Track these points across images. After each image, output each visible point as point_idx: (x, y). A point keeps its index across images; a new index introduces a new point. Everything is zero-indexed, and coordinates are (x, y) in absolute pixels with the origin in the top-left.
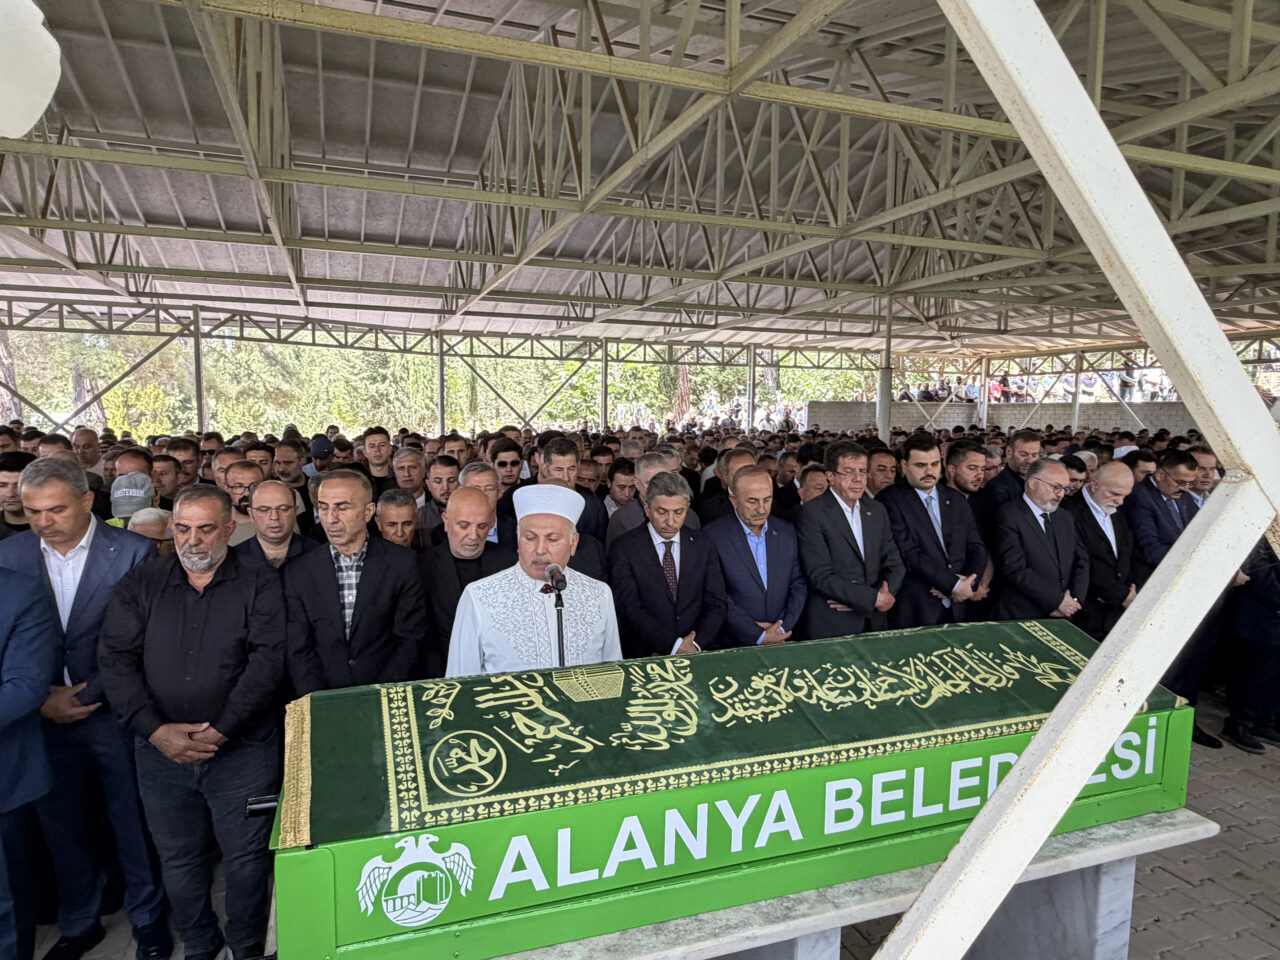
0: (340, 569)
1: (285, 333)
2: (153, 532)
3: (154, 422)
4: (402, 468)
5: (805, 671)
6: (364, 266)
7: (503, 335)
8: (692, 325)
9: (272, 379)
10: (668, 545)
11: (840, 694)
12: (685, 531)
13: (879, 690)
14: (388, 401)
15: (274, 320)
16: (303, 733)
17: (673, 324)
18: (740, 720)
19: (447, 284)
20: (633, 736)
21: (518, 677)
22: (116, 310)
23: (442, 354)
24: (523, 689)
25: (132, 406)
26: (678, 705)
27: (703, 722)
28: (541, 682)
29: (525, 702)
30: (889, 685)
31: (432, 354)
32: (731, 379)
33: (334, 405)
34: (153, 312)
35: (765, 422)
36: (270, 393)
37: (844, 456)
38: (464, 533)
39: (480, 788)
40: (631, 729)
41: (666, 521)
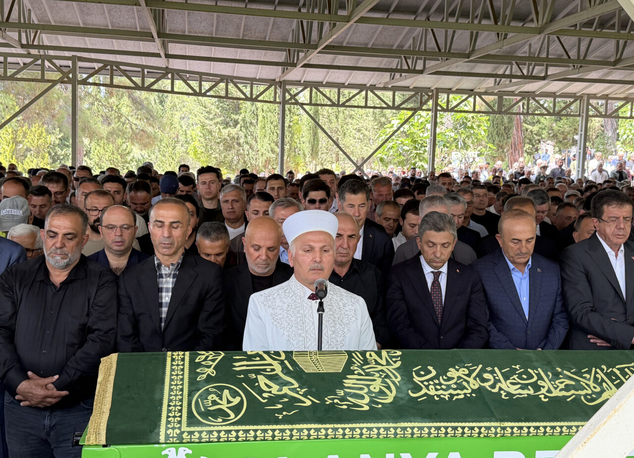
0: (161, 276)
1: (149, 81)
2: (26, 244)
3: (37, 157)
4: (227, 201)
5: (496, 369)
6: (218, 22)
7: (340, 86)
8: (523, 77)
9: (137, 122)
10: (437, 275)
11: (520, 388)
12: (452, 262)
13: (556, 388)
14: (239, 144)
15: (139, 69)
16: (110, 375)
17: (503, 76)
18: (431, 397)
19: (290, 40)
20: (343, 399)
21: (268, 353)
22: (10, 59)
23: (284, 102)
24: (269, 360)
25: (20, 142)
26: (383, 382)
27: (400, 395)
28: (283, 357)
29: (268, 368)
30: (566, 385)
31: (274, 102)
32: (567, 129)
33: (191, 147)
34: (39, 62)
35: (597, 172)
36: (136, 134)
37: (609, 205)
38: (256, 254)
39: (224, 421)
40: (343, 394)
41: (434, 253)
